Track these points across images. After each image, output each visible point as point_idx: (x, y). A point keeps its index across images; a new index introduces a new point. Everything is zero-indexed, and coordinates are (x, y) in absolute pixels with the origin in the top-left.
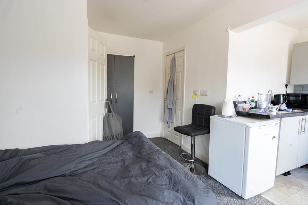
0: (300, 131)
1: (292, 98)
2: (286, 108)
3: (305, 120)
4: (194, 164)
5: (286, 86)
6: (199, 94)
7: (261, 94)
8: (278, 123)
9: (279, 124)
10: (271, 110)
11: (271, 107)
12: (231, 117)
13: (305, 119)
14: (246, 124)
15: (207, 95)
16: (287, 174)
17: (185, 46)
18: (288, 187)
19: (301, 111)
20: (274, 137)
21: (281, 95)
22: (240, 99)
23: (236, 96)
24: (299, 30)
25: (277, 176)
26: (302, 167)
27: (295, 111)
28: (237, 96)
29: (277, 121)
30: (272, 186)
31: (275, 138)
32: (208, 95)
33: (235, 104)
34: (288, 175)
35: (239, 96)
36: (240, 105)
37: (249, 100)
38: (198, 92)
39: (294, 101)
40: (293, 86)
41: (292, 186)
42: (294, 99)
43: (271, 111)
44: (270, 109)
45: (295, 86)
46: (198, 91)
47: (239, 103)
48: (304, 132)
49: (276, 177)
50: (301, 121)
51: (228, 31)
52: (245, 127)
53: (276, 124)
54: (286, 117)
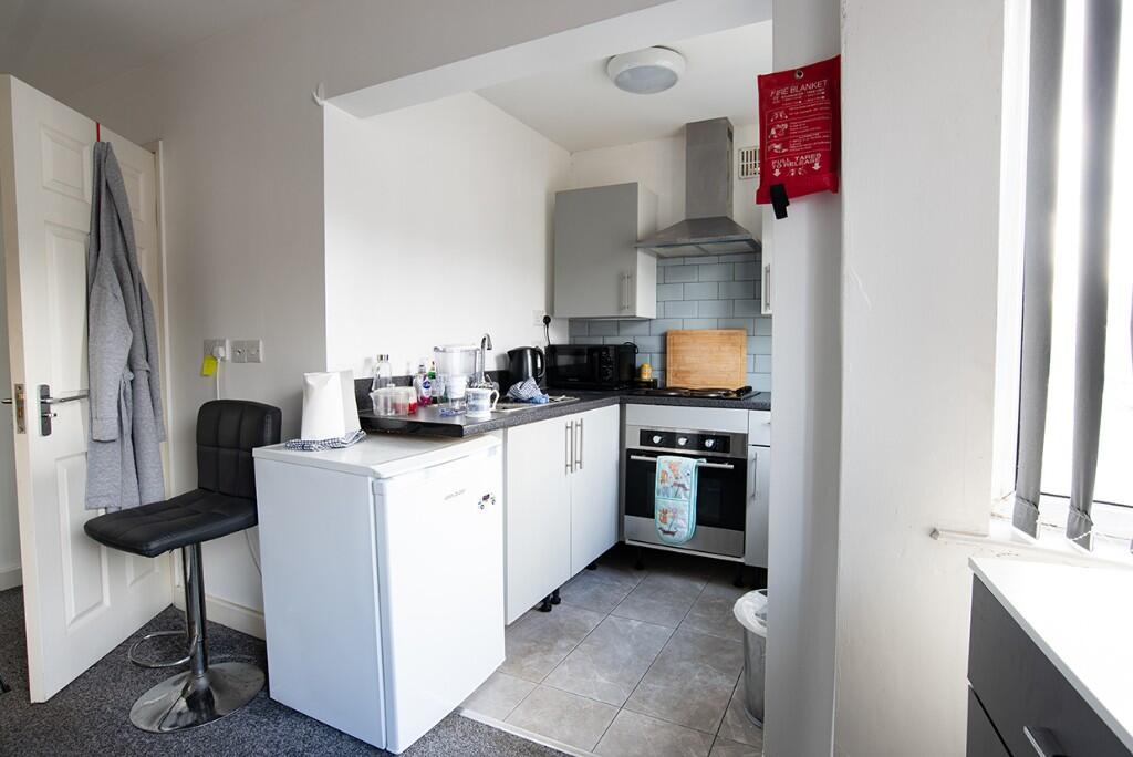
0: (569, 463)
1: (563, 360)
2: (537, 393)
3: (581, 425)
4: (205, 669)
5: (547, 320)
6: (228, 357)
7: (444, 351)
8: (495, 447)
9: (500, 450)
10: (474, 406)
11: (474, 395)
12: (335, 445)
13: (579, 422)
14: (372, 467)
15: (259, 362)
16: (548, 604)
17: (157, 141)
18: (546, 648)
19: (574, 399)
20: (486, 498)
21: (528, 352)
22: (386, 372)
23: (368, 361)
24: (571, 154)
25: (512, 624)
26: (591, 567)
27: (559, 399)
28: (375, 360)
29: (493, 439)
30: (500, 664)
31: (489, 501)
32: (261, 359)
33: (363, 391)
34: (553, 606)
35: (381, 357)
36: (377, 394)
37: (421, 372)
38: (221, 349)
39: (568, 367)
40: (567, 322)
41: (556, 641)
42: (572, 362)
43: (475, 408)
44: (472, 403)
45: (573, 322)
46: (224, 341)
47: (382, 383)
48: (580, 462)
49: (509, 629)
50: (569, 430)
51: (318, 100)
52: (370, 480)
53: (490, 449)
54: (520, 424)
